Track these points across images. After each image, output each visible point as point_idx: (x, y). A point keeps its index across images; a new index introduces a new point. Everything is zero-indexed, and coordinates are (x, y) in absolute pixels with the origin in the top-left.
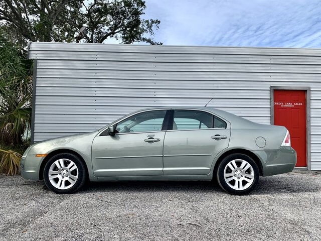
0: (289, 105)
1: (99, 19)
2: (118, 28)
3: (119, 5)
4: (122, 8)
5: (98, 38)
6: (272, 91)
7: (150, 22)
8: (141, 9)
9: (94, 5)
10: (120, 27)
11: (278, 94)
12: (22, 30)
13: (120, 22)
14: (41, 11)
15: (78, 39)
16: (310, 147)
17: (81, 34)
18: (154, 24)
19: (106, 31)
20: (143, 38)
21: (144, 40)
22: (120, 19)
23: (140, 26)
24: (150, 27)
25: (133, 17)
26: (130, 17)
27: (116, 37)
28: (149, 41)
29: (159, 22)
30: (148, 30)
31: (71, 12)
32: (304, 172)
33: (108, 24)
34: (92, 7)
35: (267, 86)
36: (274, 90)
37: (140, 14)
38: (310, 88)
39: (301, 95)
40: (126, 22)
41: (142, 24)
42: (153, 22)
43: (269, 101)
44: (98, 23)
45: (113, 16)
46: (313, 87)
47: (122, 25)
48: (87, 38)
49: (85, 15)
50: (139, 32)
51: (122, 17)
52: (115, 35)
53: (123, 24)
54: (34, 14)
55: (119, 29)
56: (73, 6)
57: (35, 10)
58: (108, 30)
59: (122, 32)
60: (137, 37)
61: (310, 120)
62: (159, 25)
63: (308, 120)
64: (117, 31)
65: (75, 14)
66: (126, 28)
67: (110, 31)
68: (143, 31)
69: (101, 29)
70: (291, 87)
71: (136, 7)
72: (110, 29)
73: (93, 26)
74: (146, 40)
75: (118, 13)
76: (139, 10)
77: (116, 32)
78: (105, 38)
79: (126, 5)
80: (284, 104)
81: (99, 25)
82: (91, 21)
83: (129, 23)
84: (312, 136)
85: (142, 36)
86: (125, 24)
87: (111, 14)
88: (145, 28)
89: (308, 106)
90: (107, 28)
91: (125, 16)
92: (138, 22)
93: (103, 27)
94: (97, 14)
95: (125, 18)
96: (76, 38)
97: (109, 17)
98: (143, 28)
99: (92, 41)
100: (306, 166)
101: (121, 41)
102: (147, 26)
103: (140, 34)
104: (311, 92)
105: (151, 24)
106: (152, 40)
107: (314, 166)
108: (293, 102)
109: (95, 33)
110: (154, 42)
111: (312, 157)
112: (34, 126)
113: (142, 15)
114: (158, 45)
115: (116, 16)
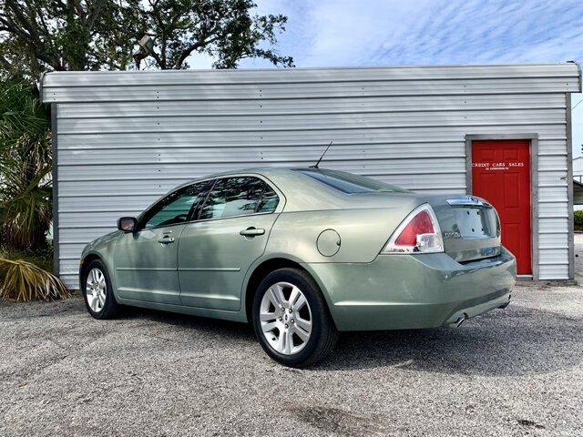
0: (500, 167)
1: (175, 20)
2: (209, 35)
5: (174, 54)
6: (469, 144)
7: (268, 20)
10: (213, 33)
11: (480, 148)
12: (35, 49)
13: (212, 24)
14: (70, 12)
15: (139, 57)
16: (538, 239)
17: (142, 48)
18: (275, 24)
19: (188, 41)
20: (258, 51)
21: (260, 53)
22: (213, 18)
23: (252, 28)
24: (269, 29)
25: (236, 14)
26: (230, 13)
27: (210, 51)
28: (268, 55)
29: (285, 19)
30: (266, 35)
31: (123, 10)
32: (526, 283)
33: (191, 28)
35: (460, 135)
36: (473, 141)
37: (249, 7)
38: (536, 135)
39: (521, 148)
40: (223, 23)
42: (273, 20)
44: (173, 26)
45: (199, 13)
46: (542, 133)
47: (216, 29)
48: (155, 55)
49: (148, 12)
50: (250, 40)
51: (216, 15)
52: (207, 47)
53: (218, 28)
55: (213, 37)
57: (59, 8)
58: (192, 39)
59: (218, 41)
60: (246, 49)
61: (537, 193)
62: (284, 25)
63: (534, 192)
64: (208, 39)
65: (129, 13)
66: (225, 34)
67: (196, 41)
68: (258, 36)
69: (180, 38)
70: (502, 135)
72: (196, 36)
73: (166, 32)
74: (263, 53)
75: (207, 7)
77: (207, 43)
78: (187, 53)
80: (491, 166)
81: (177, 30)
82: (161, 25)
83: (229, 25)
84: (541, 221)
85: (256, 47)
86: (222, 26)
87: (196, 9)
88: (260, 32)
89: (533, 168)
90: (190, 35)
91: (220, 13)
93: (183, 35)
94: (169, 10)
95: (222, 16)
97: (193, 16)
98: (257, 32)
99: (164, 61)
100: (531, 273)
101: (217, 58)
102: (263, 29)
103: (252, 42)
104: (540, 143)
105: (270, 23)
106: (273, 54)
107: (545, 274)
108: (506, 161)
109: (170, 47)
110: (278, 56)
111: (541, 257)
112: (57, 218)
113: (252, 8)
114: (285, 61)
115: (206, 14)
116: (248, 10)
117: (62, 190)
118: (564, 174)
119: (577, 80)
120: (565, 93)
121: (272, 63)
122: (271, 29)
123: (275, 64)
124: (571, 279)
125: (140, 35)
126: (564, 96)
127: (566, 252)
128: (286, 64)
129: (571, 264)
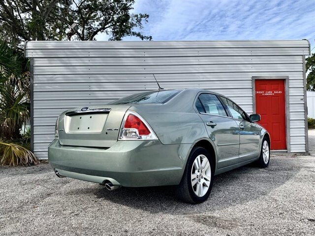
0: (269, 93)
1: (89, 15)
2: (108, 23)
3: (108, 1)
4: (111, 3)
5: (88, 33)
6: (254, 81)
7: (139, 16)
8: (130, 3)
9: (84, 1)
10: (110, 22)
11: (260, 83)
12: (16, 29)
13: (109, 18)
14: (34, 9)
15: (70, 35)
16: (290, 131)
17: (72, 30)
18: (143, 19)
19: (96, 26)
20: (133, 33)
21: (134, 34)
22: (110, 14)
23: (130, 20)
24: (139, 21)
25: (122, 12)
26: (119, 12)
27: (107, 32)
28: (139, 35)
29: (148, 16)
30: (138, 25)
31: (62, 9)
32: (284, 154)
33: (98, 19)
34: (82, 3)
35: (249, 76)
36: (256, 80)
37: (129, 9)
38: (288, 77)
39: (281, 83)
40: (116, 17)
41: (131, 18)
42: (142, 16)
43: (251, 90)
44: (88, 19)
45: (103, 12)
46: (291, 76)
47: (111, 21)
48: (79, 34)
49: (75, 11)
51: (111, 13)
52: (106, 30)
53: (113, 20)
54: (25, 12)
55: (110, 25)
56: (63, 3)
57: (26, 8)
58: (99, 25)
59: (112, 27)
60: (127, 32)
61: (289, 107)
62: (148, 19)
63: (287, 107)
64: (107, 26)
65: (65, 11)
66: (116, 23)
67: (100, 27)
68: (133, 25)
69: (92, 25)
70: (271, 77)
71: (125, 2)
72: (101, 24)
73: (84, 22)
74: (136, 34)
75: (107, 9)
76: (128, 5)
77: (107, 28)
78: (96, 33)
79: (115, 1)
80: (265, 93)
81: (90, 21)
82: (82, 17)
83: (119, 18)
84: (291, 121)
85: (132, 31)
86: (115, 19)
87: (101, 10)
88: (134, 23)
89: (287, 94)
91: (114, 12)
92: (127, 17)
93: (93, 23)
94: (87, 10)
95: (115, 13)
96: (67, 34)
97: (99, 13)
98: (133, 23)
99: (83, 37)
100: (286, 149)
101: (112, 36)
102: (136, 21)
103: (129, 28)
104: (290, 81)
105: (140, 18)
106: (141, 34)
107: (294, 149)
108: (273, 90)
109: (86, 29)
110: (144, 36)
111: (291, 140)
112: (33, 120)
113: (131, 10)
114: (148, 38)
115: (106, 12)
116: (129, 10)
117: (36, 105)
118: (302, 97)
119: (308, 49)
120: (302, 55)
121: (141, 39)
122: (140, 21)
123: (143, 39)
124: (307, 152)
125: (71, 23)
126: (301, 57)
127: (304, 137)
128: (149, 40)
129: (307, 144)
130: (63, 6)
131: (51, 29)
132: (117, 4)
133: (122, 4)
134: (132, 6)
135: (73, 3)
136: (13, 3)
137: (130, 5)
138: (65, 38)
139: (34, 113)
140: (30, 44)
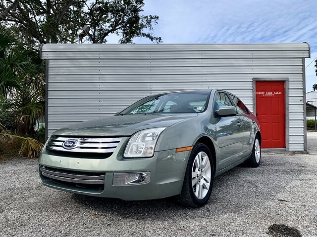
0: (270, 94)
1: (101, 17)
2: (118, 25)
3: (119, 3)
4: (121, 6)
5: (99, 35)
7: (149, 18)
8: (140, 6)
9: (96, 4)
10: (120, 24)
11: (260, 84)
12: (31, 31)
13: (120, 19)
14: (48, 12)
15: (82, 36)
16: (289, 131)
17: (84, 32)
18: (153, 20)
19: (107, 28)
20: (143, 33)
21: (144, 35)
22: (120, 16)
23: (140, 22)
24: (149, 22)
25: (132, 14)
26: (129, 14)
27: (117, 33)
28: (148, 36)
29: (158, 18)
30: (147, 26)
31: (74, 12)
32: (283, 152)
33: (109, 21)
34: (93, 6)
35: (250, 78)
36: (256, 81)
39: (280, 85)
40: (126, 19)
41: (141, 19)
42: (152, 18)
43: (252, 91)
44: (99, 20)
45: (113, 13)
46: (291, 78)
47: (122, 22)
48: (90, 35)
49: (87, 13)
50: (139, 28)
51: (122, 15)
53: (123, 21)
54: (40, 14)
55: (120, 26)
56: (76, 6)
57: (41, 11)
58: (109, 27)
59: (122, 28)
60: (137, 33)
61: (288, 107)
62: (157, 21)
64: (118, 27)
65: (77, 13)
66: (126, 25)
67: (111, 28)
68: (143, 26)
69: (103, 27)
70: (271, 79)
71: (135, 4)
72: (111, 26)
73: (95, 24)
74: (145, 35)
75: (118, 11)
76: (138, 7)
77: (117, 29)
78: (106, 34)
79: (125, 3)
80: (265, 94)
81: (101, 22)
82: (93, 19)
83: (129, 20)
84: (290, 121)
85: (142, 32)
86: (125, 21)
87: (111, 12)
88: (144, 24)
89: (286, 95)
91: (124, 14)
92: (137, 18)
93: (104, 24)
94: (98, 12)
95: (125, 15)
96: (79, 35)
97: (110, 15)
98: (142, 24)
99: (95, 38)
100: (285, 148)
101: (122, 37)
102: (146, 22)
103: (140, 29)
104: (290, 82)
106: (151, 35)
107: (292, 148)
108: (273, 91)
109: (97, 31)
110: (153, 37)
111: (290, 139)
112: (47, 117)
113: (141, 12)
114: (157, 39)
115: (117, 14)
116: (139, 12)
117: (50, 103)
118: (302, 98)
119: (308, 52)
120: (302, 58)
122: (150, 22)
123: (152, 40)
124: (305, 151)
125: (83, 25)
126: (301, 59)
127: (303, 137)
128: (158, 41)
129: (305, 143)
130: (75, 9)
131: (64, 30)
132: (128, 6)
133: (132, 6)
134: (142, 8)
135: (85, 5)
136: (29, 6)
137: (140, 7)
138: (77, 39)
139: (49, 110)
140: (46, 47)
